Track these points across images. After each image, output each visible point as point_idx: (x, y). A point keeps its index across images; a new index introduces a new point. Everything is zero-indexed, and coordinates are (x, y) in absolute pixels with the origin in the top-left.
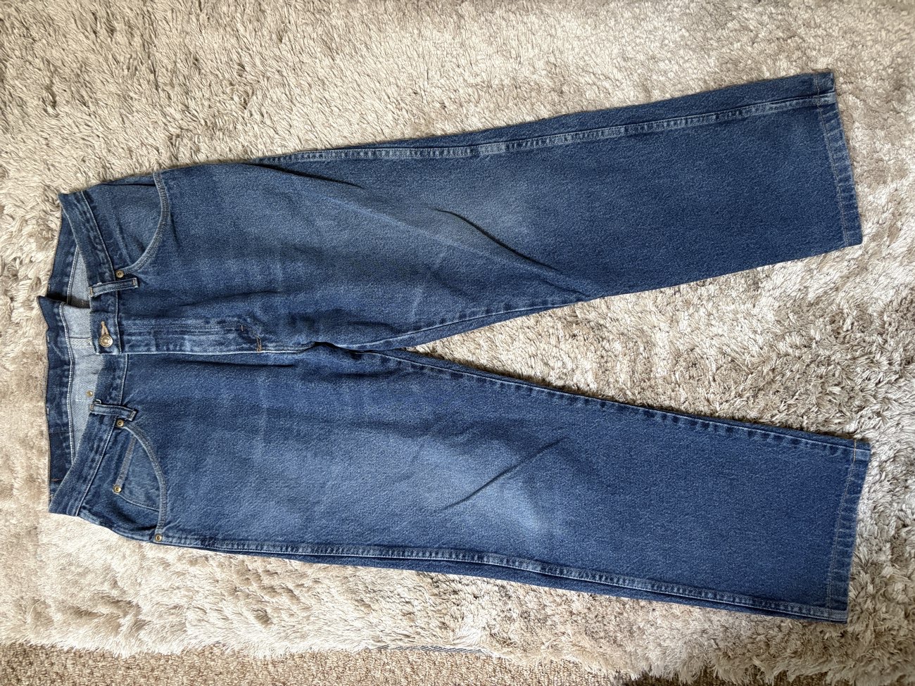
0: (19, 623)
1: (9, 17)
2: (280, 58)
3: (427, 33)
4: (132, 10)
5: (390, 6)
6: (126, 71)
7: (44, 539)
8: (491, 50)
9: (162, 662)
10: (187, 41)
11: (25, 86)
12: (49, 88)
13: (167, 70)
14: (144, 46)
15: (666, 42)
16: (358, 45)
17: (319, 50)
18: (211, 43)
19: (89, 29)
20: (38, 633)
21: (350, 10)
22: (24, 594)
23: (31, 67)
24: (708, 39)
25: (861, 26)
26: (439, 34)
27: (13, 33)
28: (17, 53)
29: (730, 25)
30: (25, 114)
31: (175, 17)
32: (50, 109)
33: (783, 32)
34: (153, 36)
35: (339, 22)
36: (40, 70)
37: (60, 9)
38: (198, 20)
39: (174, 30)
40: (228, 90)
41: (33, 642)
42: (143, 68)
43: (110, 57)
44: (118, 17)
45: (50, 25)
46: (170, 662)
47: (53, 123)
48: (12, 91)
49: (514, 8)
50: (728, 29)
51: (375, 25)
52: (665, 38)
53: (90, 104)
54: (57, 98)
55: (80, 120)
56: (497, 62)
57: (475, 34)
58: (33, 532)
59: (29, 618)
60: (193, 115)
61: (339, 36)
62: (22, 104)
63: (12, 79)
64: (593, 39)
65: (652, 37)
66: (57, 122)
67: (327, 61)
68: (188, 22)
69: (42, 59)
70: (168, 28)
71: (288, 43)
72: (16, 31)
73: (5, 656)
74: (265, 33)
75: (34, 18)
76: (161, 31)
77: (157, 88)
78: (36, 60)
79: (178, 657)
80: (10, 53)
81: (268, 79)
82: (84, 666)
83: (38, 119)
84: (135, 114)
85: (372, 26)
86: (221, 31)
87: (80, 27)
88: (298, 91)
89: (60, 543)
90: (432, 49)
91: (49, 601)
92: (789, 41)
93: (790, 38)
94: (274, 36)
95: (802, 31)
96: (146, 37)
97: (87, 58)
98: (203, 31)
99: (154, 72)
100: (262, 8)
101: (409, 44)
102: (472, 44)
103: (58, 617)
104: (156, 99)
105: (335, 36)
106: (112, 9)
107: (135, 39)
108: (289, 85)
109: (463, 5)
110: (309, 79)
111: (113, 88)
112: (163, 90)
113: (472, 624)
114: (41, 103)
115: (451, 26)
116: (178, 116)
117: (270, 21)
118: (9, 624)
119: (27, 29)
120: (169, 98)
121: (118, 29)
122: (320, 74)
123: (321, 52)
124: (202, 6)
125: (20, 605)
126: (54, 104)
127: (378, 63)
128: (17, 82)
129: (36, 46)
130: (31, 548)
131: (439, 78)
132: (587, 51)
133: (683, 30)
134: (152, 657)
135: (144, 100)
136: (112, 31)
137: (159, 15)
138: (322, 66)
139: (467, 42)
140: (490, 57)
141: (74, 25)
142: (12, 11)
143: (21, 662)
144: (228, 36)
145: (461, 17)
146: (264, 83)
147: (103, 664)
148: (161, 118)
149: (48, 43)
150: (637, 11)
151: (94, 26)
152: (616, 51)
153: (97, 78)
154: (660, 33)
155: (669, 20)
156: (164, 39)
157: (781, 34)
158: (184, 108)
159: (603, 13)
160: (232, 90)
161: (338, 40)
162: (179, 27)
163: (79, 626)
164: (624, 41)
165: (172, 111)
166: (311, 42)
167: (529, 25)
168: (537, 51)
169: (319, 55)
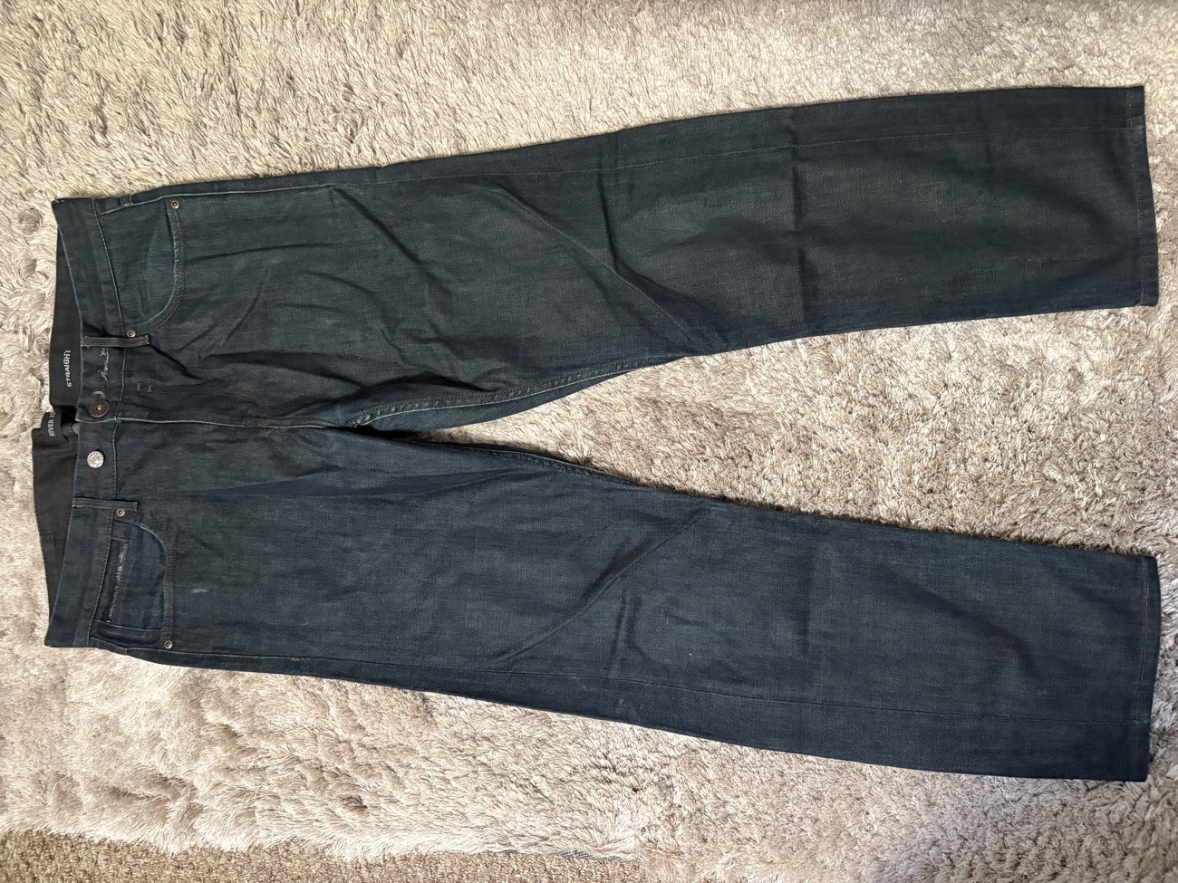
0: (37, 805)
1: (50, 17)
2: (399, 78)
3: (591, 50)
4: (209, 11)
5: (545, 12)
6: (199, 90)
7: (73, 696)
8: (673, 75)
9: (223, 860)
10: (279, 53)
11: (68, 106)
12: (98, 110)
13: (252, 90)
14: (223, 58)
15: (904, 69)
16: (501, 63)
17: (451, 68)
18: (310, 57)
19: (152, 35)
20: (61, 819)
21: (493, 19)
22: (44, 767)
23: (76, 82)
24: (958, 67)
25: (1160, 56)
26: (607, 52)
27: (54, 37)
28: (59, 63)
29: (988, 49)
30: (65, 142)
31: (264, 23)
32: (99, 137)
33: (1057, 61)
34: (235, 46)
35: (478, 33)
36: (87, 85)
37: (116, 8)
38: (294, 27)
39: (262, 39)
40: (331, 119)
41: (54, 831)
42: (221, 87)
43: (180, 71)
44: (191, 20)
45: (102, 28)
46: (233, 861)
47: (102, 155)
48: (50, 111)
49: (706, 21)
50: (985, 54)
51: (524, 38)
52: (902, 64)
53: (152, 133)
54: (109, 123)
55: (138, 152)
56: (682, 90)
57: (654, 53)
58: (59, 687)
59: (51, 799)
60: (286, 151)
61: (477, 51)
62: (62, 130)
63: (51, 97)
64: (807, 63)
65: (885, 62)
66: (108, 154)
67: (460, 84)
68: (281, 29)
69: (91, 71)
70: (255, 37)
71: (410, 59)
72: (58, 35)
73: (18, 847)
74: (381, 46)
75: (82, 19)
76: (245, 40)
77: (239, 111)
78: (84, 73)
79: (244, 855)
80: (49, 62)
81: (383, 104)
82: (121, 863)
83: (83, 149)
84: (210, 146)
85: (520, 40)
86: (324, 40)
87: (141, 32)
88: (420, 121)
89: (94, 702)
90: (597, 71)
91: (77, 778)
92: (1066, 72)
93: (1068, 68)
94: (392, 50)
95: (1082, 60)
96: (227, 47)
97: (149, 72)
98: (300, 41)
99: (235, 92)
100: (379, 13)
101: (568, 64)
102: (649, 66)
103: (88, 799)
104: (237, 127)
105: (472, 51)
106: (183, 9)
107: (212, 49)
108: (410, 114)
109: (640, 15)
110: (436, 105)
111: (181, 111)
112: (247, 116)
113: (629, 823)
114: (87, 128)
115: (623, 43)
116: (265, 151)
117: (389, 30)
118: (24, 805)
119: (73, 32)
120: (254, 126)
121: (190, 35)
122: (450, 100)
123: (452, 71)
124: (301, 9)
125: (40, 782)
126: (104, 131)
127: (526, 88)
128: (57, 101)
129: (83, 55)
130: (55, 707)
131: (605, 109)
132: (800, 80)
133: (927, 54)
134: (210, 854)
135: (221, 129)
136: (182, 37)
137: (244, 19)
138: (454, 91)
139: (643, 64)
140: (672, 83)
141: (133, 29)
142: (54, 9)
143: (39, 856)
144: (332, 48)
145: (636, 30)
146: (378, 110)
147: (146, 861)
148: (242, 151)
149: (99, 51)
150: (867, 27)
151: (159, 30)
152: (837, 80)
153: (161, 99)
154: (897, 57)
155: (909, 40)
156: (249, 49)
157: (1054, 63)
158: (273, 140)
159: (822, 29)
160: (336, 118)
161: (475, 56)
162: (270, 35)
163: (116, 810)
164: (848, 66)
165: (257, 143)
166: (441, 59)
167: (725, 43)
168: (734, 76)
169: (449, 74)
